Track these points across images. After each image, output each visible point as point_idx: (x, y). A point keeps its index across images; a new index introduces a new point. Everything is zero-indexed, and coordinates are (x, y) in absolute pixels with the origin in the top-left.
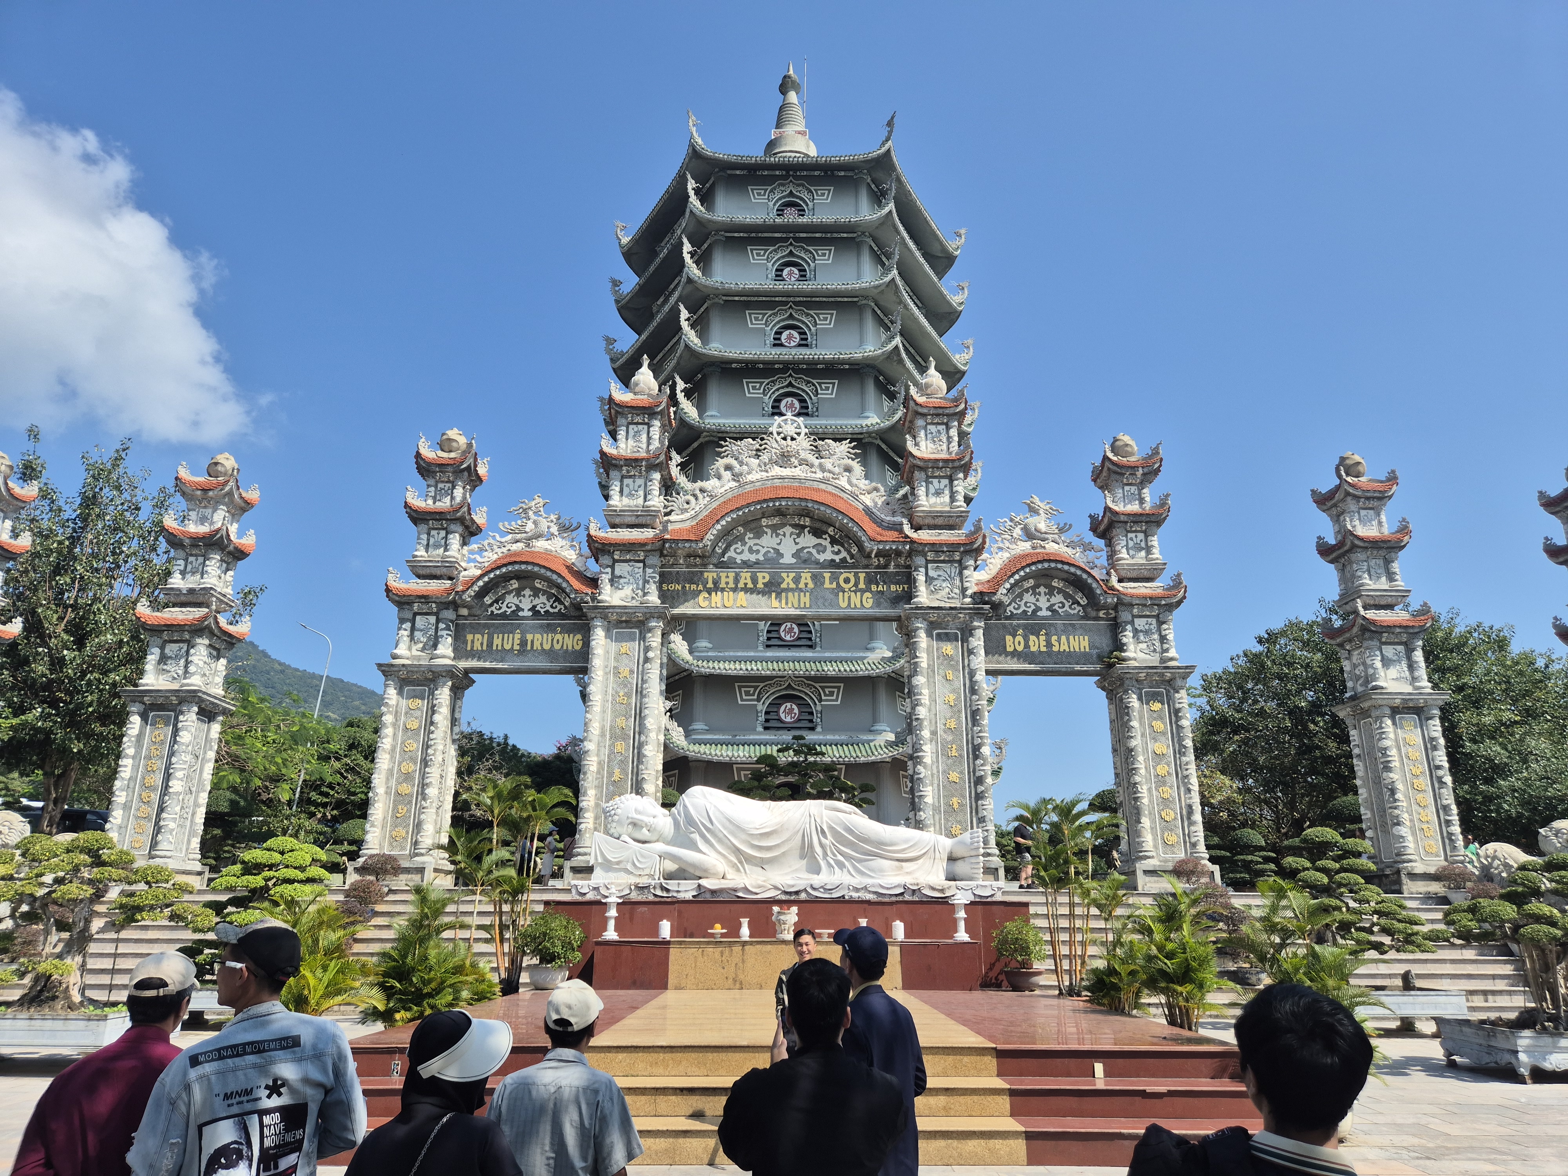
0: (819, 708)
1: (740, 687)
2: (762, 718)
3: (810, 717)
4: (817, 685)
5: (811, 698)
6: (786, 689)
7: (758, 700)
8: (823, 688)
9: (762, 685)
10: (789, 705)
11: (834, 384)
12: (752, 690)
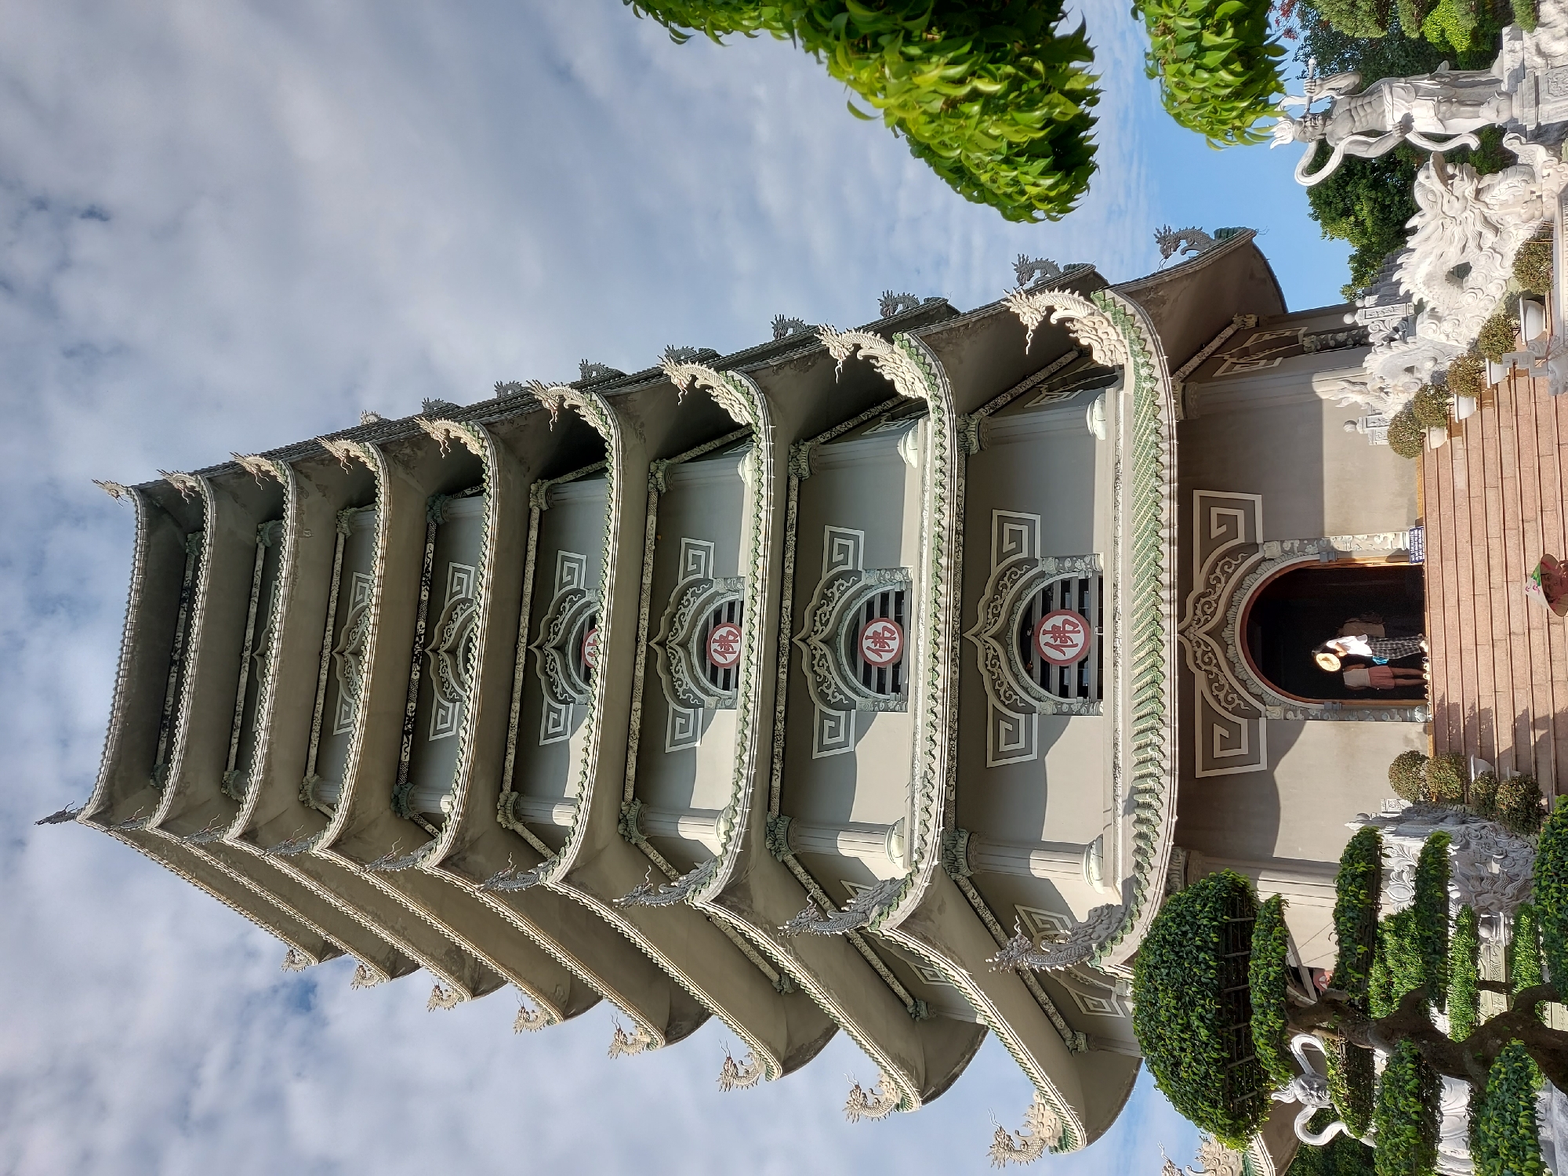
0: (1050, 566)
1: (998, 755)
2: (1075, 701)
3: (1075, 588)
4: (995, 570)
5: (1028, 585)
6: (1006, 646)
7: (1029, 710)
8: (1001, 557)
9: (992, 700)
10: (1044, 639)
11: (455, 570)
12: (1004, 725)
